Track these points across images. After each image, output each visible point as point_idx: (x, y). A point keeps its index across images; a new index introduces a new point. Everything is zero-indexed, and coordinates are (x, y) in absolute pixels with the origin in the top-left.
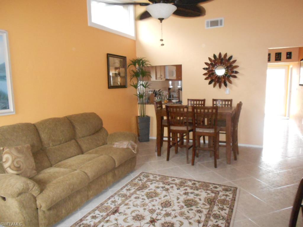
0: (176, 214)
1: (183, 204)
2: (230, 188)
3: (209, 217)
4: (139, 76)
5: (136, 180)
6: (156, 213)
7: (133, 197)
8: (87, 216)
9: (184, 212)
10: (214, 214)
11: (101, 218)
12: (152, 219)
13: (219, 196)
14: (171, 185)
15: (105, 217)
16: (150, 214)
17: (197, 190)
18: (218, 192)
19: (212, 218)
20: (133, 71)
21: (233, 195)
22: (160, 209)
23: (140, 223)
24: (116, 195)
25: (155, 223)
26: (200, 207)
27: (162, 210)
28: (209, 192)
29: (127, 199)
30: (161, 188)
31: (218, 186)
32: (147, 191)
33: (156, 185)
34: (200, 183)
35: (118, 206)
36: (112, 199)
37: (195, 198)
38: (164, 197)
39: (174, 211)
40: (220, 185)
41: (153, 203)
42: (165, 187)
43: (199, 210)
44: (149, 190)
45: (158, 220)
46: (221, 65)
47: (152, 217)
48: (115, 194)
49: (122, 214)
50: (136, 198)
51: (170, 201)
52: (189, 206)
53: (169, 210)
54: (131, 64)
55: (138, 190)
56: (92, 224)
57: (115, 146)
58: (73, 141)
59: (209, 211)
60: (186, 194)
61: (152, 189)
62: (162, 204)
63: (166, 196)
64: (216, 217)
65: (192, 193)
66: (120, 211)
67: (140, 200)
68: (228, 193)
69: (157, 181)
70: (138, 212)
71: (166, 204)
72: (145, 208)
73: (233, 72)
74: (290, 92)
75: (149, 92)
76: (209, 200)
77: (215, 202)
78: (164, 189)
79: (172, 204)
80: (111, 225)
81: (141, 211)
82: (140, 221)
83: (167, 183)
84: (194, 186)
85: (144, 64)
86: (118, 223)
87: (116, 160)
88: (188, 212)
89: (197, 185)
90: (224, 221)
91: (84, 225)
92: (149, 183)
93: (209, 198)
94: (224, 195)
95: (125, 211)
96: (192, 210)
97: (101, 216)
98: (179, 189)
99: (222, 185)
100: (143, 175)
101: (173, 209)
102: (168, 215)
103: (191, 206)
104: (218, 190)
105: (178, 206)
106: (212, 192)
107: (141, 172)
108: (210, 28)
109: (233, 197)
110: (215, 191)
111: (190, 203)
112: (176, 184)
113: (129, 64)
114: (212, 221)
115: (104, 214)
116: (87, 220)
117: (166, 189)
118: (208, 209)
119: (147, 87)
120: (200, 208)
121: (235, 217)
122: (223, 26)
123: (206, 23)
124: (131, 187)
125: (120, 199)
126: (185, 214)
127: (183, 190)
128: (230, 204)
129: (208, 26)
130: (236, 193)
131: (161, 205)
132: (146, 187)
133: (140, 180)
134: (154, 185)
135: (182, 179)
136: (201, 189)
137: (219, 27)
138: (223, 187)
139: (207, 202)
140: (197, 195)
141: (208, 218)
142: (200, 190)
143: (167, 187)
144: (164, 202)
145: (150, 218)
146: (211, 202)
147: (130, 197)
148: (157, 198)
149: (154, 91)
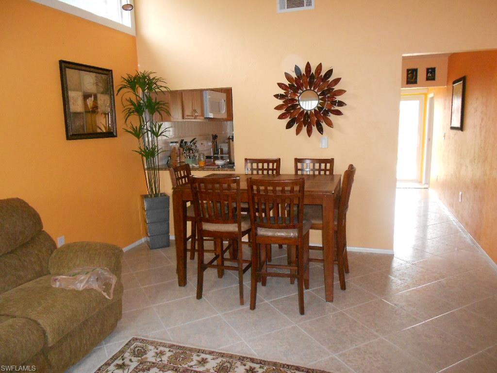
4: (144, 111)
5: (112, 367)
20: (131, 101)
34: (265, 368)
46: (310, 88)
54: (125, 87)
57: (57, 284)
69: (163, 368)
73: (334, 103)
75: (171, 145)
85: (155, 85)
100: (133, 346)
107: (130, 338)
108: (287, 10)
113: (120, 87)
119: (160, 135)
122: (312, 7)
129: (282, 7)
133: (122, 366)
137: (305, 8)
149: (182, 141)
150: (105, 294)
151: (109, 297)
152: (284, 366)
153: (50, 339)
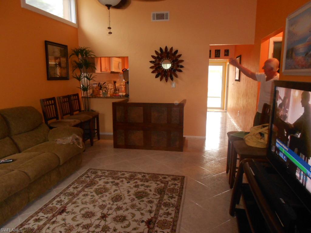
0: (128, 207)
1: (134, 197)
2: (179, 177)
3: (160, 206)
4: (82, 67)
5: (84, 177)
6: (107, 208)
7: (81, 195)
8: (29, 220)
9: (135, 204)
10: (165, 203)
11: (46, 220)
12: (103, 215)
13: (168, 185)
14: (121, 180)
15: (50, 218)
16: (100, 209)
17: (147, 182)
18: (168, 182)
19: (162, 207)
20: (75, 62)
21: (181, 184)
22: (111, 204)
23: (91, 220)
24: (62, 195)
25: (107, 218)
26: (151, 197)
27: (113, 205)
28: (158, 182)
29: (74, 197)
30: (110, 183)
31: (167, 177)
32: (96, 187)
33: (106, 180)
34: (150, 175)
35: (65, 206)
36: (58, 199)
37: (145, 189)
38: (114, 192)
39: (125, 205)
40: (169, 175)
41: (103, 199)
42: (114, 182)
43: (150, 201)
44: (98, 186)
45: (109, 214)
47: (103, 213)
48: (61, 193)
49: (70, 214)
50: (84, 195)
51: (121, 194)
52: (140, 198)
53: (120, 203)
54: (73, 54)
55: (86, 187)
56: (36, 227)
57: (58, 143)
58: (7, 138)
59: (159, 201)
60: (135, 186)
61: (101, 185)
62: (112, 198)
63: (117, 190)
64: (166, 205)
65: (142, 185)
66: (67, 211)
67: (90, 197)
68: (176, 182)
69: (107, 176)
70: (87, 209)
71: (117, 198)
72: (95, 204)
73: (178, 66)
74: (228, 87)
75: (94, 85)
76: (159, 190)
77: (164, 191)
78: (114, 183)
79: (122, 198)
80: (59, 226)
81: (91, 208)
82: (90, 218)
83: (116, 177)
84: (144, 178)
85: (88, 54)
86: (66, 223)
87: (60, 157)
88: (139, 204)
89: (147, 177)
90: (174, 208)
91: (25, 230)
92: (97, 179)
93: (159, 188)
94: (172, 184)
95: (73, 210)
96: (143, 201)
97: (46, 218)
98: (129, 182)
99: (171, 175)
100: (90, 171)
101: (124, 202)
102: (119, 208)
103: (142, 197)
104: (167, 180)
105: (129, 199)
106: (162, 182)
107: (88, 169)
109: (181, 185)
110: (164, 181)
111: (141, 195)
112: (126, 178)
113: (71, 54)
114: (162, 209)
115: (50, 215)
116: (29, 224)
117: (115, 183)
118: (159, 199)
119: (91, 79)
120: (151, 199)
121: (183, 204)
122: (168, 20)
123: (152, 16)
124: (78, 185)
125: (67, 198)
126: (137, 206)
127: (133, 183)
128: (179, 192)
129: (154, 19)
130: (184, 181)
131: (112, 200)
132: (95, 183)
133: (88, 177)
134: (103, 181)
135: (131, 172)
136: (150, 180)
137: (165, 20)
138: (172, 177)
139: (157, 192)
140: (147, 186)
141: (159, 207)
142: (150, 182)
143: (117, 181)
144: (115, 197)
145: (101, 214)
146: (161, 192)
147: (77, 195)
148: (107, 194)
149: (99, 83)
150: (79, 146)
151: (81, 146)
152: (157, 174)
153: (61, 161)
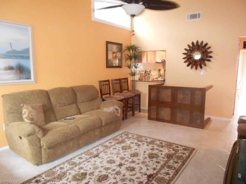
0: (139, 162)
1: (147, 156)
2: (189, 148)
3: (164, 167)
4: (132, 59)
5: (118, 137)
6: (125, 160)
7: (111, 149)
8: (76, 157)
9: (146, 161)
10: (169, 165)
12: (120, 164)
13: (178, 153)
14: (143, 143)
15: (88, 159)
16: (120, 160)
17: (162, 147)
18: (178, 150)
19: (166, 168)
20: (128, 55)
21: (189, 154)
22: (129, 158)
23: (111, 165)
24: (100, 146)
25: (122, 166)
26: (160, 159)
27: (130, 158)
28: (171, 150)
29: (107, 148)
30: (135, 143)
31: (180, 146)
32: (123, 144)
33: (132, 141)
34: (166, 143)
35: (99, 153)
36: (97, 148)
37: (158, 153)
38: (135, 150)
39: (138, 160)
40: (182, 146)
41: (125, 153)
42: (138, 143)
43: (158, 161)
44: (126, 144)
45: (125, 164)
46: (198, 50)
47: (121, 162)
48: (100, 145)
49: (100, 159)
50: (114, 149)
51: (138, 153)
52: (152, 158)
53: (135, 159)
54: (126, 50)
55: (118, 143)
56: (78, 162)
58: (75, 104)
59: (165, 163)
60: (152, 149)
61: (127, 144)
62: (132, 154)
63: (137, 149)
64: (169, 167)
65: (157, 149)
66: (99, 156)
67: (117, 150)
68: (185, 152)
69: (134, 139)
70: (112, 158)
71: (135, 155)
72: (118, 156)
73: (207, 56)
75: (141, 72)
76: (169, 155)
77: (172, 157)
78: (137, 144)
79: (139, 155)
80: (90, 164)
81: (114, 157)
82: (111, 164)
83: (140, 140)
84: (161, 144)
86: (96, 164)
87: (103, 120)
88: (149, 162)
89: (164, 144)
90: (174, 171)
91: (72, 162)
92: (127, 140)
93: (169, 154)
94: (181, 153)
95: (103, 156)
96: (153, 161)
97: (86, 158)
98: (148, 146)
99: (183, 146)
100: (125, 133)
101: (138, 158)
102: (133, 162)
103: (153, 158)
104: (178, 149)
105: (143, 157)
106: (173, 150)
107: (124, 131)
108: (190, 20)
109: (189, 155)
110: (176, 149)
111: (153, 156)
112: (147, 142)
113: (124, 50)
114: (165, 169)
115: (88, 157)
116: (75, 159)
117: (138, 144)
118: (165, 162)
119: (138, 68)
120: (159, 160)
121: (184, 169)
122: (200, 18)
123: (186, 16)
124: (113, 141)
125: (102, 148)
126: (146, 163)
127: (151, 147)
128: (184, 160)
129: (188, 19)
130: (193, 152)
131: (131, 155)
132: (124, 142)
133: (122, 137)
134: (130, 141)
135: (153, 139)
136: (165, 147)
138: (184, 147)
139: (166, 157)
140: (161, 151)
141: (162, 167)
142: (164, 148)
143: (139, 143)
144: (133, 153)
145: (119, 163)
146: (169, 157)
147: (110, 147)
148: (129, 150)
149: (146, 71)
150: (118, 114)
152: (173, 143)
153: (103, 123)
